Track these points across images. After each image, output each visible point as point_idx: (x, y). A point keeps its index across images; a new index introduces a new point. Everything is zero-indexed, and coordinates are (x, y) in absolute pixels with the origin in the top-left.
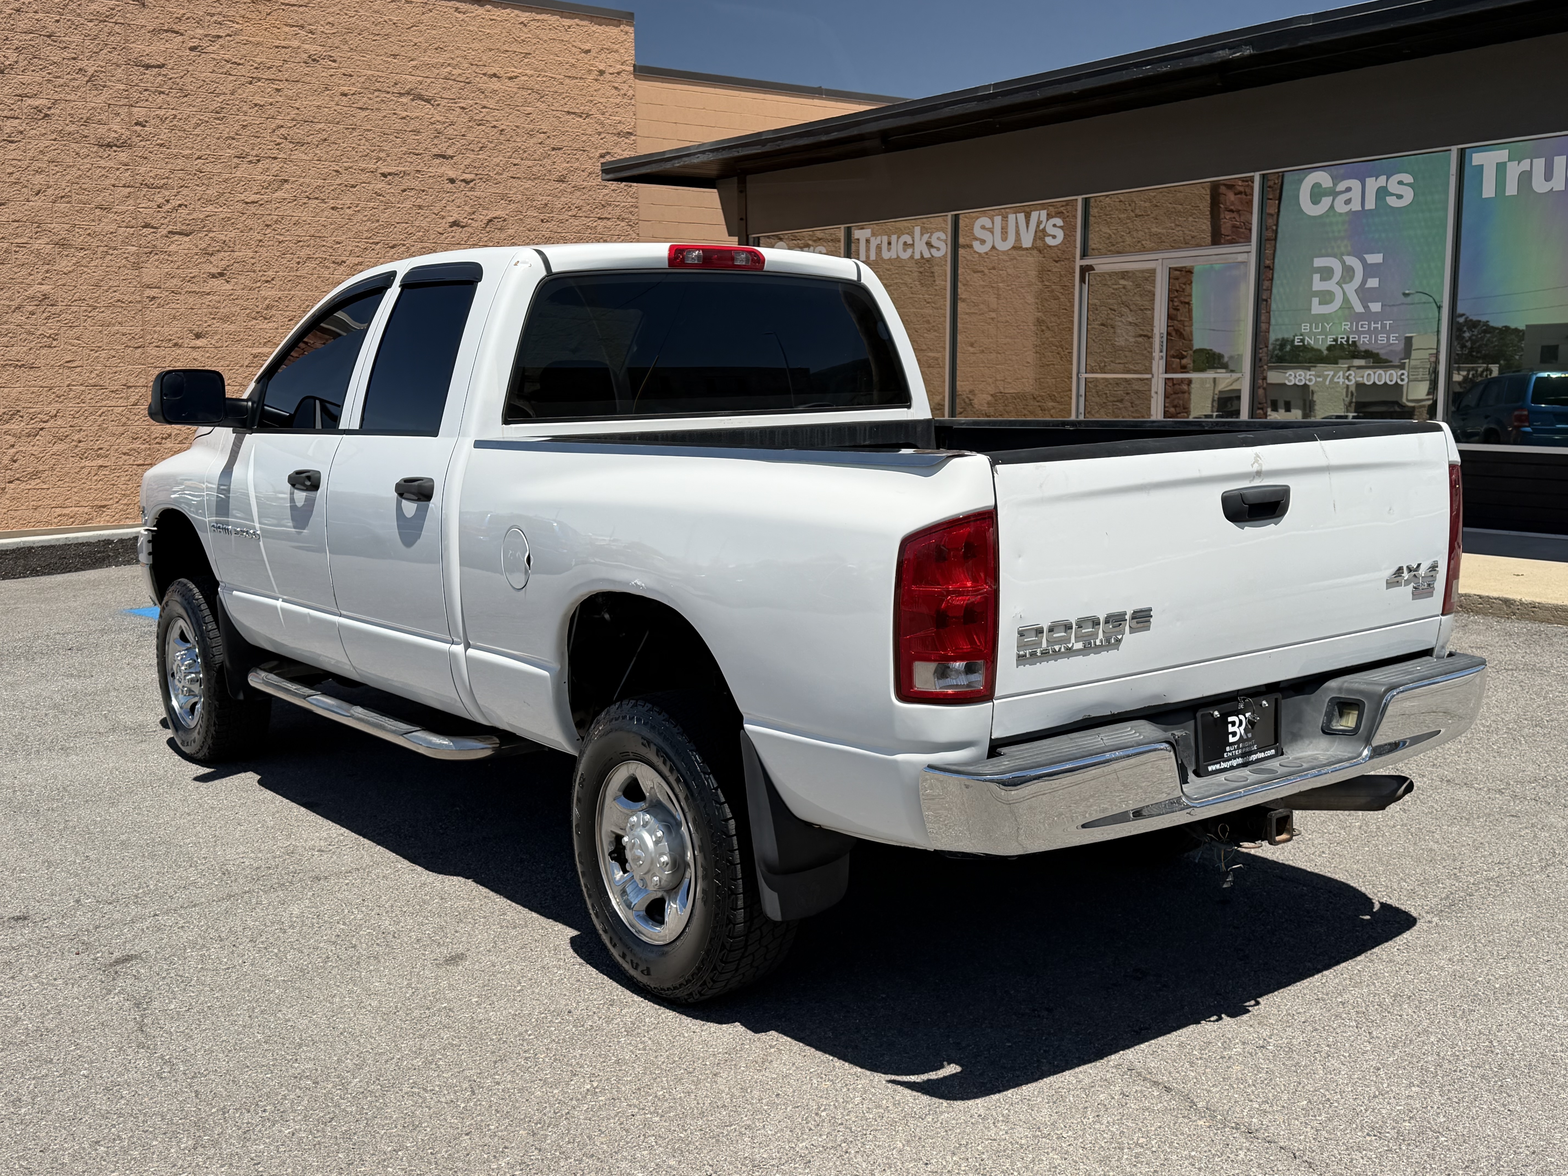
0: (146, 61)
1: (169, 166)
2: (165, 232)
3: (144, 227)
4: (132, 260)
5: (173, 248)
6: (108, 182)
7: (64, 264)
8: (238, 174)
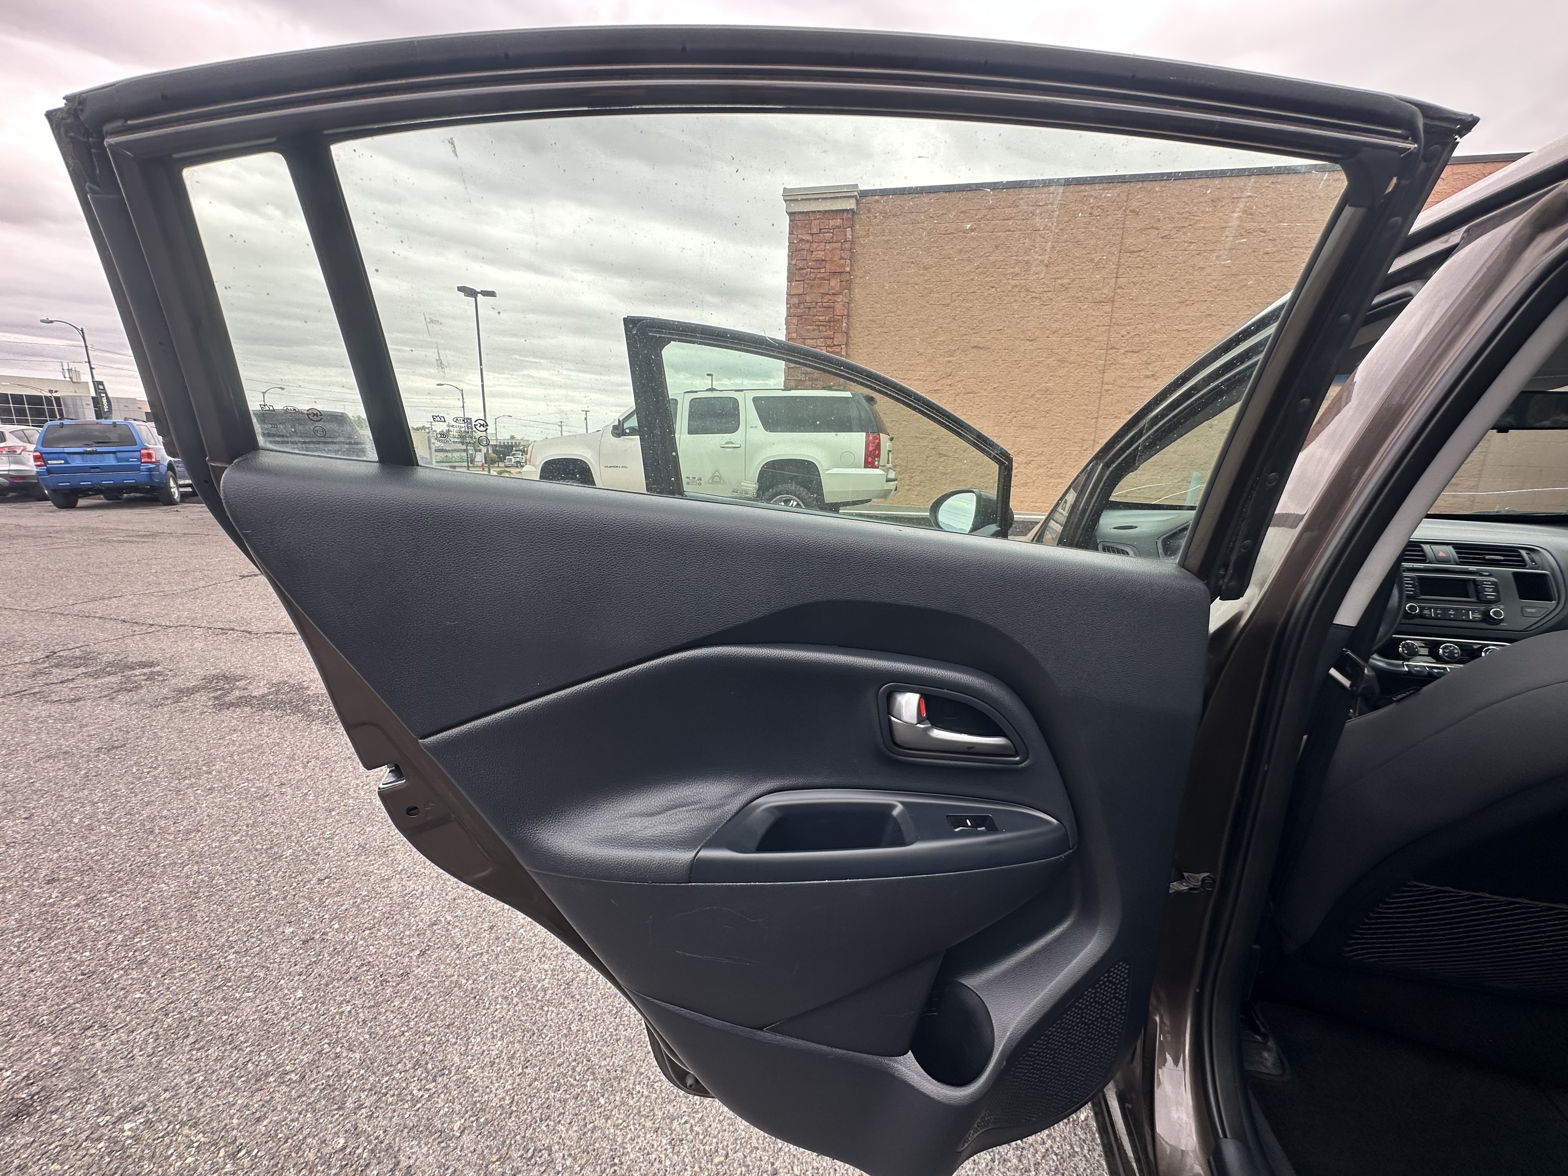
0: (1132, 248)
1: (1134, 312)
2: (1122, 351)
3: (1111, 349)
4: (1100, 368)
5: (1126, 361)
6: (1095, 324)
7: (1061, 372)
8: (1178, 313)
